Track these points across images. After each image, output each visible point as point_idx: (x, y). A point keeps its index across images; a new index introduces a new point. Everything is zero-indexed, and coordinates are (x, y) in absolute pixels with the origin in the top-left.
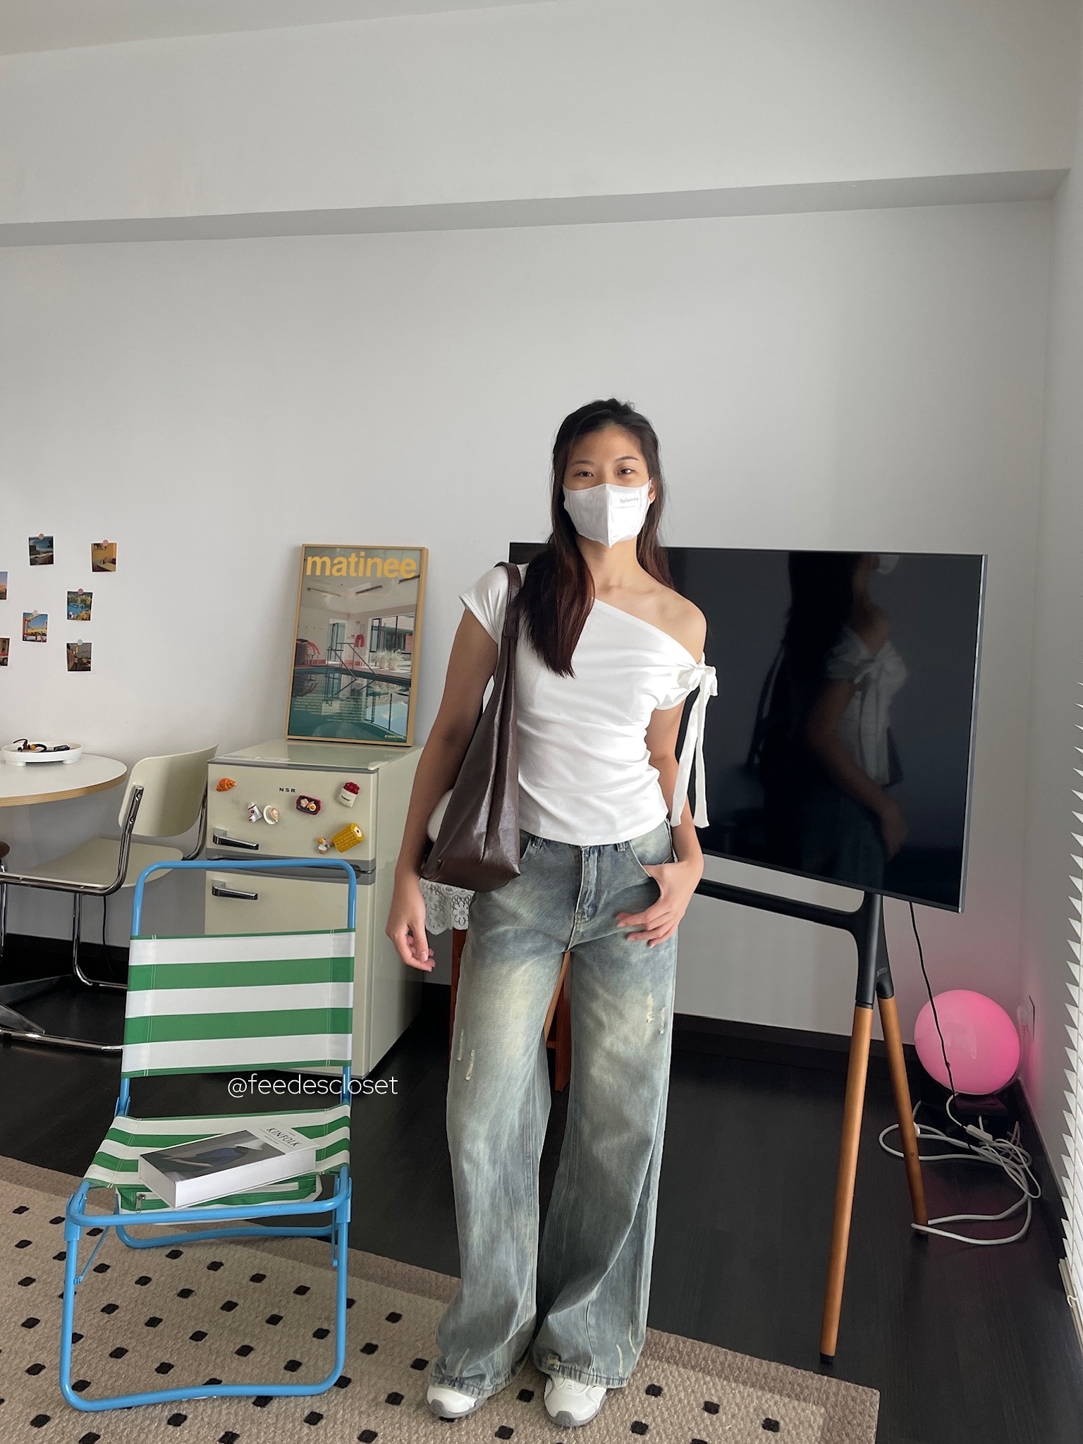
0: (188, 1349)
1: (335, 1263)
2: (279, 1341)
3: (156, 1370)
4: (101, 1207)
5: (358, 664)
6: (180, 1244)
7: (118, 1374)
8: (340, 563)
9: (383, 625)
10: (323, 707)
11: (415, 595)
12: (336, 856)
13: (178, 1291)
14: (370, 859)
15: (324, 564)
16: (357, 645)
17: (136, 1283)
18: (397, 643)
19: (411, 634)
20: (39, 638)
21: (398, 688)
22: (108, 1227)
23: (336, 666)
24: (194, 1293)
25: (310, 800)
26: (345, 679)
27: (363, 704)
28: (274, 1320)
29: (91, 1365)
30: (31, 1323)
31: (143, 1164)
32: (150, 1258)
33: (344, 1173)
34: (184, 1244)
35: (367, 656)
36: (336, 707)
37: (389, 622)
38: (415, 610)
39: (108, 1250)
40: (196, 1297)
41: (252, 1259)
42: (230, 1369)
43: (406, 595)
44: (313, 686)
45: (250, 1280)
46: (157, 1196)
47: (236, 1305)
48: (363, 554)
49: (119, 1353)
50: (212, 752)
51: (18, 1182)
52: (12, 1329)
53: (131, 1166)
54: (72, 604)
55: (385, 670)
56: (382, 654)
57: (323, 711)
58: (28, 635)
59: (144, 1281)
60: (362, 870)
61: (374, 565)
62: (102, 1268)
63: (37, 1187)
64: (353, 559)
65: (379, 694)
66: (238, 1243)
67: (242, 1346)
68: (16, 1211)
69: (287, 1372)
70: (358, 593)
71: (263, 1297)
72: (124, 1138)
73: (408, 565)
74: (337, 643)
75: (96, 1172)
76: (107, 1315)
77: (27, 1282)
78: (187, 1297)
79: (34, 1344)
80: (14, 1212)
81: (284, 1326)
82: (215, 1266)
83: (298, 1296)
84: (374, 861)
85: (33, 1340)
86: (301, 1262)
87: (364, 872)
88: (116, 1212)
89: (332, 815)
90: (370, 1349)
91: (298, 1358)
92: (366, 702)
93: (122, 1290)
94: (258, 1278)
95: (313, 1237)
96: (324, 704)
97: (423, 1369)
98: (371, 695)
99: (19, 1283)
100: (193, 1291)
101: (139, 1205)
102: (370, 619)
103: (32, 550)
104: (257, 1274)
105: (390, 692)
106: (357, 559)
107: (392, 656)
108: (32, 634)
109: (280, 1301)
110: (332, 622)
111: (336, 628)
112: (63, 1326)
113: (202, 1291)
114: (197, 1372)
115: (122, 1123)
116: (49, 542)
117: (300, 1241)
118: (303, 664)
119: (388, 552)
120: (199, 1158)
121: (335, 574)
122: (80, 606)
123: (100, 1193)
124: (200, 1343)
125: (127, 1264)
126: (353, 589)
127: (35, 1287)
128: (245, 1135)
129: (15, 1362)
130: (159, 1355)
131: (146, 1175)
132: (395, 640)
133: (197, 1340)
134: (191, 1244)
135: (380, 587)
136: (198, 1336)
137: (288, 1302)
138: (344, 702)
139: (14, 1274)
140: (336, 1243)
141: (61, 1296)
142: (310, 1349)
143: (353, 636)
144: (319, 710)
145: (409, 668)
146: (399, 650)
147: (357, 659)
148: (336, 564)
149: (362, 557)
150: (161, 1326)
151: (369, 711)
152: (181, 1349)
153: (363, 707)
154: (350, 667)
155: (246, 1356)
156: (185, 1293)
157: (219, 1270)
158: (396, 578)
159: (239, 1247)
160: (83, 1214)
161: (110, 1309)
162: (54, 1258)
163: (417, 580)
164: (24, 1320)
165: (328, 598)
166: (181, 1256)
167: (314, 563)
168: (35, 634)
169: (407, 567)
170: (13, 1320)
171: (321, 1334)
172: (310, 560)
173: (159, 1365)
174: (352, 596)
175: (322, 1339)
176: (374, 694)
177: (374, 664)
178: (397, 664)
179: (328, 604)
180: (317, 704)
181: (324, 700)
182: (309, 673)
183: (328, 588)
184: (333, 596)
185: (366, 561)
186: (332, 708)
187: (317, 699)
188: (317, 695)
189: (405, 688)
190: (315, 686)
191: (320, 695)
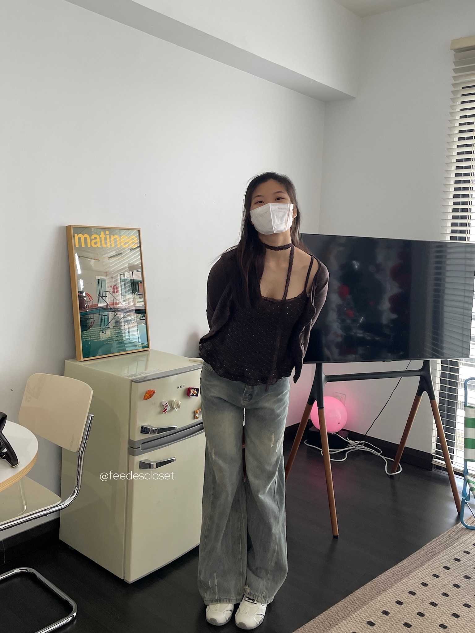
5: (117, 304)
9: (126, 278)
10: (101, 335)
11: (140, 258)
15: (85, 239)
16: (114, 292)
19: (141, 283)
21: (140, 316)
23: (104, 307)
25: (194, 389)
26: (111, 315)
27: (123, 329)
35: (120, 299)
36: (108, 334)
38: (142, 269)
43: (135, 259)
55: (132, 306)
56: (129, 296)
57: (101, 338)
61: (115, 240)
64: (102, 235)
65: (131, 321)
70: (109, 258)
73: (134, 241)
74: (102, 292)
96: (101, 333)
98: (126, 323)
102: (119, 275)
105: (136, 319)
106: (105, 236)
107: (134, 296)
110: (97, 278)
111: (100, 282)
118: (84, 308)
119: (122, 232)
121: (95, 246)
126: (105, 255)
132: (134, 287)
135: (121, 254)
138: (112, 330)
143: (111, 286)
144: (99, 338)
147: (115, 301)
148: (93, 239)
149: (107, 234)
151: (127, 332)
158: (128, 248)
163: (139, 249)
165: (92, 262)
172: (76, 237)
174: (106, 260)
176: (128, 321)
178: (137, 301)
179: (93, 266)
180: (97, 334)
181: (101, 330)
182: (89, 314)
183: (91, 255)
184: (95, 261)
185: (110, 237)
186: (106, 335)
187: (96, 330)
188: (96, 328)
189: (143, 315)
190: (94, 322)
191: (98, 328)
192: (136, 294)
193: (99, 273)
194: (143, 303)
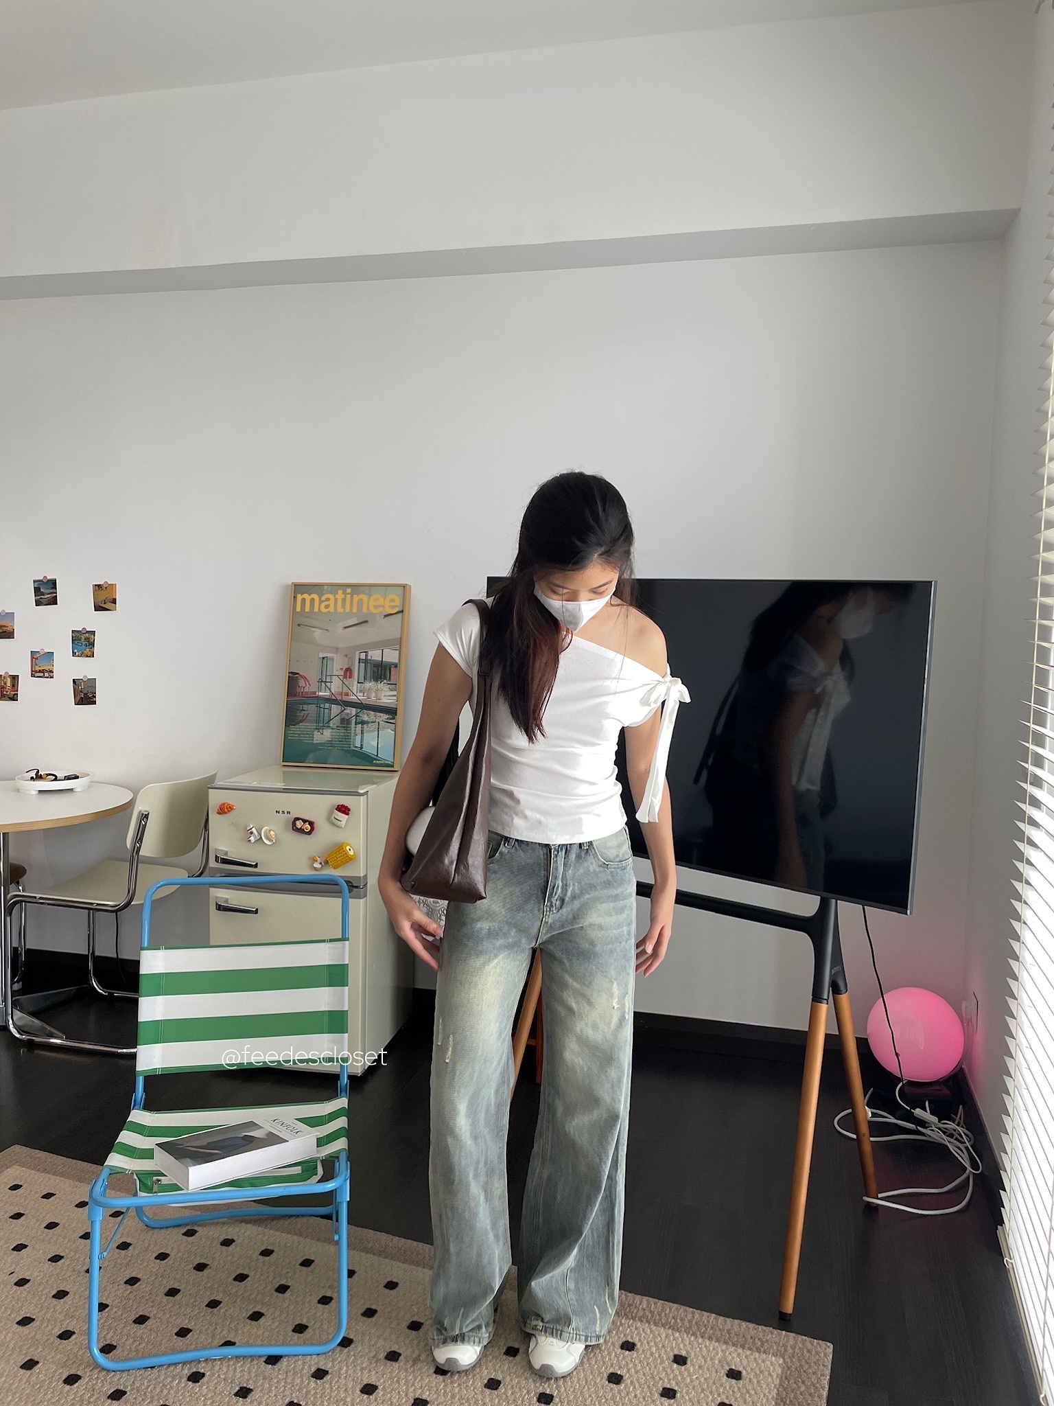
0: (204, 1315)
1: (336, 1238)
2: (287, 1307)
3: (176, 1334)
4: (122, 1192)
5: (347, 694)
6: (194, 1223)
7: (142, 1338)
8: (328, 599)
9: (369, 658)
10: (315, 736)
11: (400, 628)
12: (330, 872)
13: (195, 1265)
14: (362, 875)
15: (312, 600)
16: (345, 677)
17: (156, 1258)
18: (383, 674)
19: (396, 666)
20: (46, 674)
21: (385, 717)
22: (128, 1209)
23: (326, 697)
24: (209, 1267)
25: (305, 821)
26: (335, 709)
27: (353, 732)
28: (282, 1289)
29: (116, 1330)
30: (61, 1295)
31: (159, 1153)
32: (168, 1236)
33: (343, 1157)
34: (198, 1223)
35: (355, 687)
36: (327, 735)
37: (375, 655)
38: (399, 643)
39: (129, 1229)
40: (210, 1270)
41: (260, 1236)
42: (243, 1332)
43: (390, 629)
44: (306, 715)
45: (260, 1254)
46: (172, 1181)
47: (247, 1276)
48: (349, 590)
49: (141, 1320)
50: (213, 778)
51: (45, 1171)
52: (44, 1300)
53: (147, 1154)
54: (76, 642)
55: (373, 700)
56: (369, 685)
57: (315, 739)
58: (36, 671)
59: (162, 1256)
60: (354, 885)
61: (360, 601)
62: (124, 1246)
63: (62, 1175)
64: (340, 595)
65: (367, 723)
66: (247, 1222)
67: (254, 1312)
68: (44, 1197)
69: (295, 1334)
70: (345, 628)
71: (272, 1269)
72: (140, 1129)
73: (393, 600)
74: (326, 676)
75: (115, 1160)
76: (130, 1287)
77: (56, 1259)
78: (202, 1271)
79: (65, 1313)
80: (42, 1197)
81: (291, 1295)
82: (227, 1243)
83: (304, 1268)
84: (365, 876)
85: (63, 1309)
86: (305, 1238)
87: (357, 887)
88: (135, 1195)
89: (325, 836)
90: (370, 1313)
91: (304, 1322)
92: (355, 730)
93: (144, 1266)
94: (267, 1253)
95: (317, 1216)
96: (316, 733)
97: (418, 1330)
98: (359, 723)
99: (49, 1260)
100: (208, 1265)
101: (156, 1188)
102: (357, 653)
103: (36, 590)
104: (266, 1249)
105: (377, 720)
106: (343, 596)
107: (379, 686)
108: (40, 671)
109: (288, 1273)
110: (321, 655)
111: (325, 660)
112: (90, 1297)
113: (216, 1264)
114: (213, 1335)
115: (138, 1116)
116: (53, 584)
117: (305, 1219)
118: (295, 695)
119: (373, 588)
120: (210, 1146)
121: (325, 610)
122: (84, 643)
123: (121, 1180)
124: (215, 1310)
125: (146, 1242)
126: (341, 624)
127: (64, 1263)
128: (252, 1125)
129: (47, 1330)
130: (179, 1321)
131: (162, 1161)
132: (381, 672)
133: (212, 1308)
134: (203, 1224)
135: (366, 622)
136: (213, 1304)
137: (295, 1273)
138: (333, 731)
139: (44, 1252)
140: (337, 1221)
141: (87, 1271)
142: (315, 1314)
143: (341, 669)
144: (312, 738)
145: (395, 698)
146: (385, 681)
147: (346, 690)
148: (323, 601)
149: (348, 594)
150: (178, 1297)
151: (358, 738)
152: (198, 1315)
153: (353, 735)
154: (339, 698)
155: (257, 1321)
156: (200, 1267)
157: (231, 1246)
158: (380, 613)
159: (249, 1226)
160: (104, 1196)
161: (132, 1281)
162: (81, 1237)
163: (400, 615)
164: (54, 1292)
165: (317, 633)
166: (197, 1234)
167: (304, 600)
168: (43, 671)
169: (390, 603)
170: (44, 1292)
171: (325, 1300)
172: (299, 597)
173: (178, 1329)
174: (340, 630)
175: (326, 1304)
176: (363, 723)
177: (362, 694)
178: (384, 694)
179: (317, 638)
180: (308, 730)
181: (316, 729)
182: (300, 702)
183: (316, 623)
184: (322, 631)
185: (352, 597)
186: (322, 736)
187: (308, 725)
189: (391, 717)
192: (384, 684)
193: (325, 648)
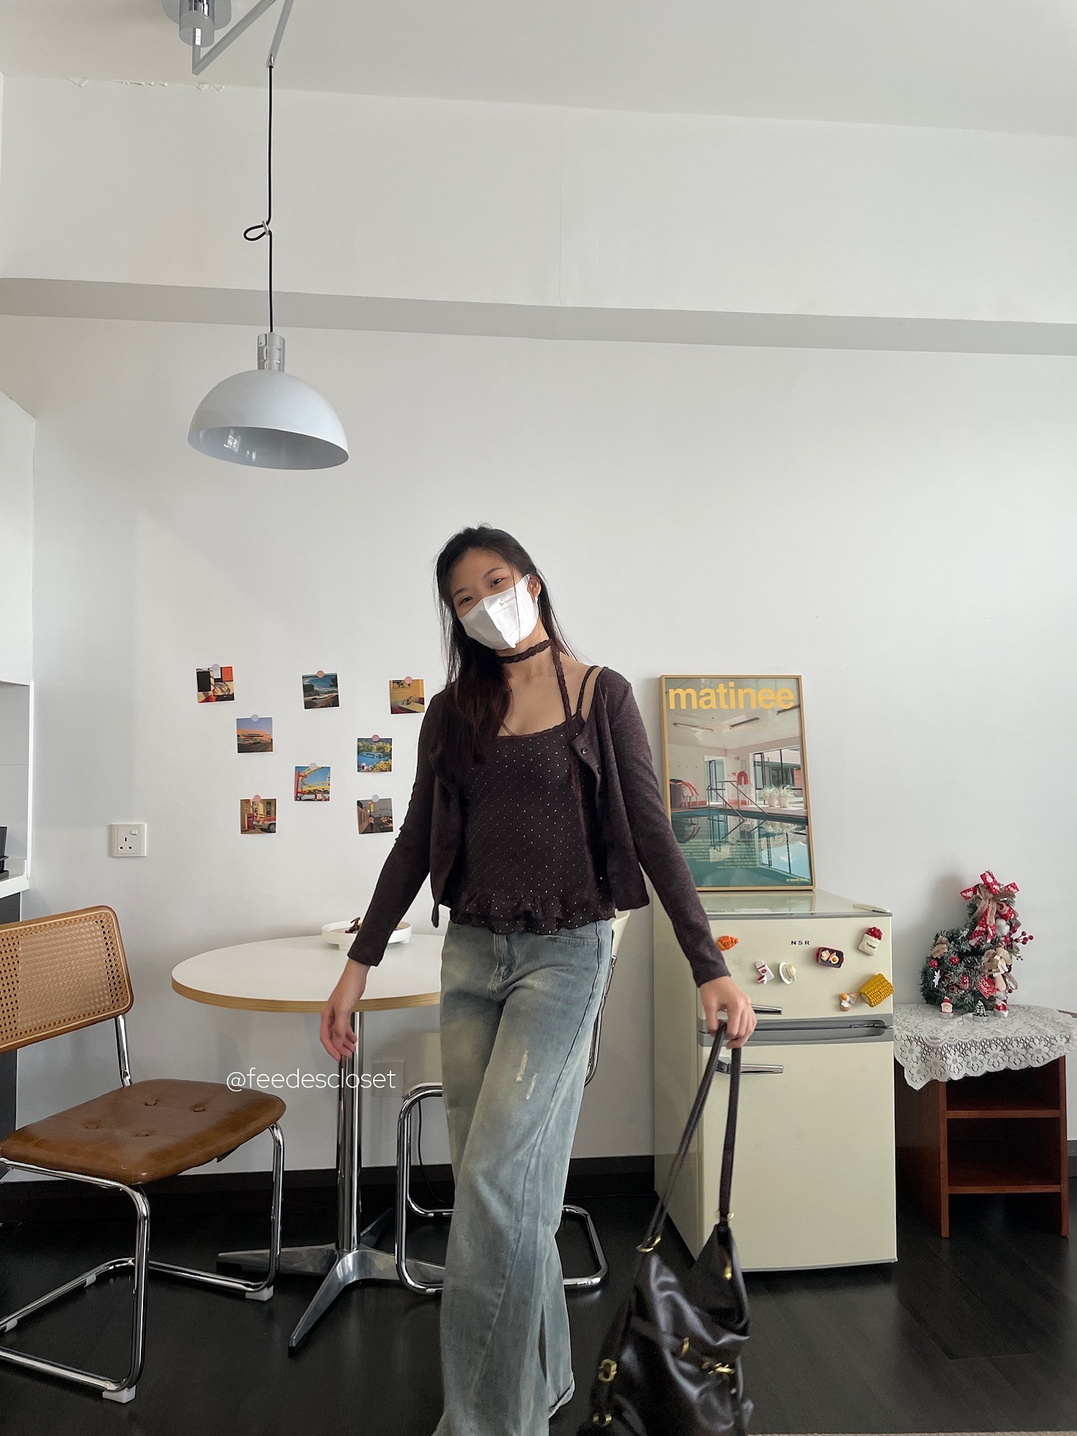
5: (744, 803)
8: (707, 694)
9: (766, 760)
10: (711, 854)
11: (797, 725)
15: (688, 696)
16: (739, 782)
18: (784, 778)
19: (799, 767)
20: (319, 796)
21: (793, 827)
23: (719, 807)
25: (832, 951)
26: (732, 821)
27: (757, 847)
35: (753, 794)
36: (725, 852)
37: (773, 757)
38: (800, 743)
43: (787, 725)
44: (696, 831)
48: (732, 684)
54: (365, 754)
55: (776, 808)
56: (770, 791)
57: (711, 857)
58: (304, 793)
60: (878, 1025)
61: (747, 696)
64: (721, 689)
65: (773, 835)
70: (733, 726)
73: (785, 695)
74: (716, 782)
87: (882, 1027)
92: (760, 845)
96: (711, 850)
98: (763, 836)
102: (751, 755)
103: (308, 689)
105: (785, 831)
106: (726, 690)
107: (782, 792)
108: (310, 792)
110: (707, 759)
111: (713, 765)
116: (333, 680)
118: (680, 806)
119: (760, 680)
121: (704, 707)
122: (376, 755)
126: (727, 722)
132: (782, 775)
135: (757, 719)
138: (733, 847)
143: (734, 773)
144: (705, 857)
146: (788, 786)
147: (742, 798)
148: (702, 696)
149: (732, 687)
151: (765, 853)
153: (757, 850)
154: (735, 808)
158: (773, 709)
163: (796, 711)
165: (699, 733)
167: (677, 696)
168: (314, 792)
169: (783, 697)
172: (672, 692)
174: (727, 730)
176: (768, 835)
177: (762, 802)
178: (788, 801)
179: (700, 739)
180: (703, 850)
181: (712, 845)
182: (689, 817)
183: (697, 722)
184: (704, 731)
185: (736, 691)
186: (721, 853)
187: (702, 844)
188: (701, 840)
189: (801, 827)
190: (698, 831)
191: (705, 840)
192: (787, 789)
193: (711, 750)
194: (803, 805)
